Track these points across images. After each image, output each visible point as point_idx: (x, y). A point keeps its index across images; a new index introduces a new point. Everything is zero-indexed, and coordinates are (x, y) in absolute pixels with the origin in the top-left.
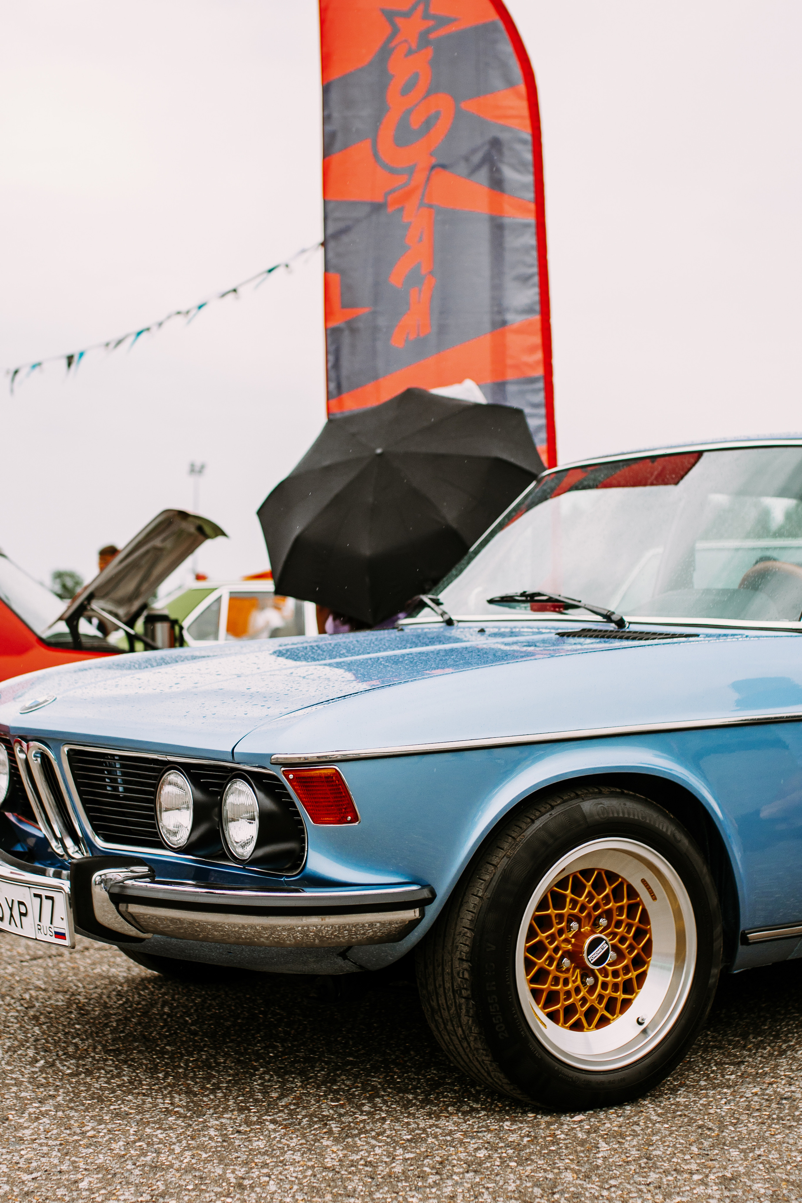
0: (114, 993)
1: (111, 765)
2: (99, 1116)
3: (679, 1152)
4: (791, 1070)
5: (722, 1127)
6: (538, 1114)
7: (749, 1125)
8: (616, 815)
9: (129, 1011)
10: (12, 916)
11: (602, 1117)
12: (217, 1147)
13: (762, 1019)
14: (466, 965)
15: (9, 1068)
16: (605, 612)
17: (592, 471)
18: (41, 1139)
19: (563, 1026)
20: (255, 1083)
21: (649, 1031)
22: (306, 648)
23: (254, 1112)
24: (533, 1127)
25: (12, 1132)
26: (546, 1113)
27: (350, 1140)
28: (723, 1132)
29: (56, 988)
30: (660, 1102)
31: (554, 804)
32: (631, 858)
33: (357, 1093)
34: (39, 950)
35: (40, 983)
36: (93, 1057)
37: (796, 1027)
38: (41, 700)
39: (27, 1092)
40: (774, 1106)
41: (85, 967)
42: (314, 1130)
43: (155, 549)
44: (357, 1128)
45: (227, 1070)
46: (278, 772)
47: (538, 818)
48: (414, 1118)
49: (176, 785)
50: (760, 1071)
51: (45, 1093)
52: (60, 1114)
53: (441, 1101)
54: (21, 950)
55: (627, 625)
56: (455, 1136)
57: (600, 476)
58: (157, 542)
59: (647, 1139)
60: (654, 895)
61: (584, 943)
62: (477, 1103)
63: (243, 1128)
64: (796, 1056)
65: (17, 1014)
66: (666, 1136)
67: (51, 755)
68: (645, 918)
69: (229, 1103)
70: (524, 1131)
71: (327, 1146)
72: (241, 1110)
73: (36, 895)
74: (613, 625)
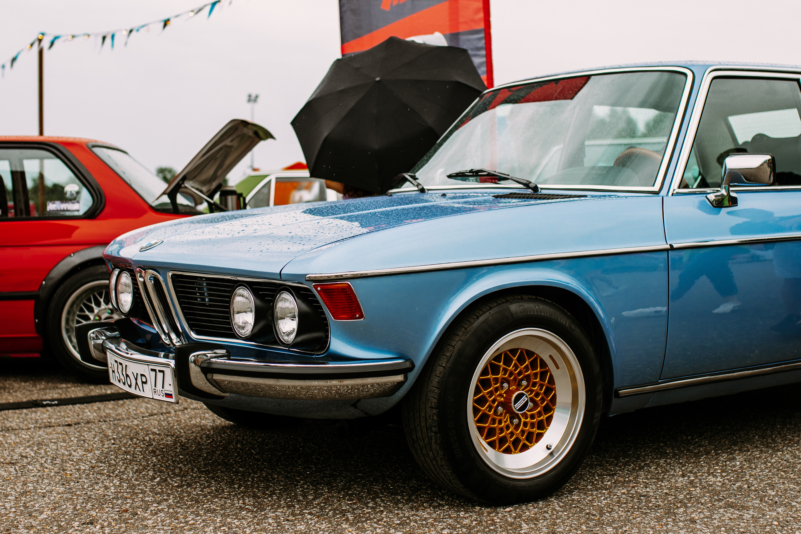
0: (204, 436)
1: (200, 284)
2: (196, 511)
3: (574, 529)
4: (647, 479)
5: (602, 514)
6: (483, 507)
7: (619, 512)
8: (532, 313)
9: (214, 447)
10: (137, 384)
11: (524, 508)
12: (273, 529)
13: (628, 448)
14: (434, 411)
15: (137, 483)
16: (525, 182)
17: (516, 91)
18: (159, 526)
19: (498, 451)
20: (298, 490)
21: (554, 454)
22: (328, 207)
23: (298, 508)
24: (479, 515)
25: (140, 522)
26: (487, 506)
27: (360, 524)
28: (602, 516)
29: (166, 433)
30: (561, 499)
31: (491, 306)
32: (542, 341)
33: (364, 496)
34: (155, 410)
35: (155, 430)
36: (192, 476)
37: (650, 452)
38: (153, 242)
39: (149, 497)
40: (635, 500)
41: (185, 420)
42: (337, 518)
43: (226, 146)
44: (364, 517)
45: (279, 482)
46: (310, 286)
47: (481, 315)
48: (402, 510)
49: (243, 296)
50: (627, 479)
51: (161, 498)
52: (171, 510)
53: (419, 500)
54: (143, 410)
55: (540, 190)
56: (428, 521)
57: (522, 93)
58: (227, 142)
59: (553, 522)
60: (558, 365)
61: (512, 396)
62: (443, 501)
63: (291, 518)
64: (650, 470)
65: (141, 450)
66: (565, 520)
67: (161, 279)
68: (552, 381)
69: (281, 503)
70: (473, 518)
71: (346, 528)
72: (289, 507)
73: (152, 370)
74: (530, 190)
